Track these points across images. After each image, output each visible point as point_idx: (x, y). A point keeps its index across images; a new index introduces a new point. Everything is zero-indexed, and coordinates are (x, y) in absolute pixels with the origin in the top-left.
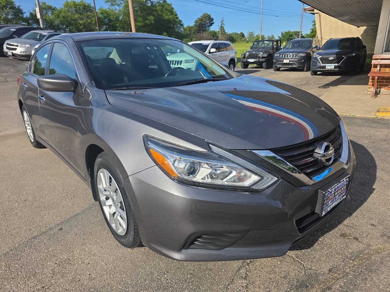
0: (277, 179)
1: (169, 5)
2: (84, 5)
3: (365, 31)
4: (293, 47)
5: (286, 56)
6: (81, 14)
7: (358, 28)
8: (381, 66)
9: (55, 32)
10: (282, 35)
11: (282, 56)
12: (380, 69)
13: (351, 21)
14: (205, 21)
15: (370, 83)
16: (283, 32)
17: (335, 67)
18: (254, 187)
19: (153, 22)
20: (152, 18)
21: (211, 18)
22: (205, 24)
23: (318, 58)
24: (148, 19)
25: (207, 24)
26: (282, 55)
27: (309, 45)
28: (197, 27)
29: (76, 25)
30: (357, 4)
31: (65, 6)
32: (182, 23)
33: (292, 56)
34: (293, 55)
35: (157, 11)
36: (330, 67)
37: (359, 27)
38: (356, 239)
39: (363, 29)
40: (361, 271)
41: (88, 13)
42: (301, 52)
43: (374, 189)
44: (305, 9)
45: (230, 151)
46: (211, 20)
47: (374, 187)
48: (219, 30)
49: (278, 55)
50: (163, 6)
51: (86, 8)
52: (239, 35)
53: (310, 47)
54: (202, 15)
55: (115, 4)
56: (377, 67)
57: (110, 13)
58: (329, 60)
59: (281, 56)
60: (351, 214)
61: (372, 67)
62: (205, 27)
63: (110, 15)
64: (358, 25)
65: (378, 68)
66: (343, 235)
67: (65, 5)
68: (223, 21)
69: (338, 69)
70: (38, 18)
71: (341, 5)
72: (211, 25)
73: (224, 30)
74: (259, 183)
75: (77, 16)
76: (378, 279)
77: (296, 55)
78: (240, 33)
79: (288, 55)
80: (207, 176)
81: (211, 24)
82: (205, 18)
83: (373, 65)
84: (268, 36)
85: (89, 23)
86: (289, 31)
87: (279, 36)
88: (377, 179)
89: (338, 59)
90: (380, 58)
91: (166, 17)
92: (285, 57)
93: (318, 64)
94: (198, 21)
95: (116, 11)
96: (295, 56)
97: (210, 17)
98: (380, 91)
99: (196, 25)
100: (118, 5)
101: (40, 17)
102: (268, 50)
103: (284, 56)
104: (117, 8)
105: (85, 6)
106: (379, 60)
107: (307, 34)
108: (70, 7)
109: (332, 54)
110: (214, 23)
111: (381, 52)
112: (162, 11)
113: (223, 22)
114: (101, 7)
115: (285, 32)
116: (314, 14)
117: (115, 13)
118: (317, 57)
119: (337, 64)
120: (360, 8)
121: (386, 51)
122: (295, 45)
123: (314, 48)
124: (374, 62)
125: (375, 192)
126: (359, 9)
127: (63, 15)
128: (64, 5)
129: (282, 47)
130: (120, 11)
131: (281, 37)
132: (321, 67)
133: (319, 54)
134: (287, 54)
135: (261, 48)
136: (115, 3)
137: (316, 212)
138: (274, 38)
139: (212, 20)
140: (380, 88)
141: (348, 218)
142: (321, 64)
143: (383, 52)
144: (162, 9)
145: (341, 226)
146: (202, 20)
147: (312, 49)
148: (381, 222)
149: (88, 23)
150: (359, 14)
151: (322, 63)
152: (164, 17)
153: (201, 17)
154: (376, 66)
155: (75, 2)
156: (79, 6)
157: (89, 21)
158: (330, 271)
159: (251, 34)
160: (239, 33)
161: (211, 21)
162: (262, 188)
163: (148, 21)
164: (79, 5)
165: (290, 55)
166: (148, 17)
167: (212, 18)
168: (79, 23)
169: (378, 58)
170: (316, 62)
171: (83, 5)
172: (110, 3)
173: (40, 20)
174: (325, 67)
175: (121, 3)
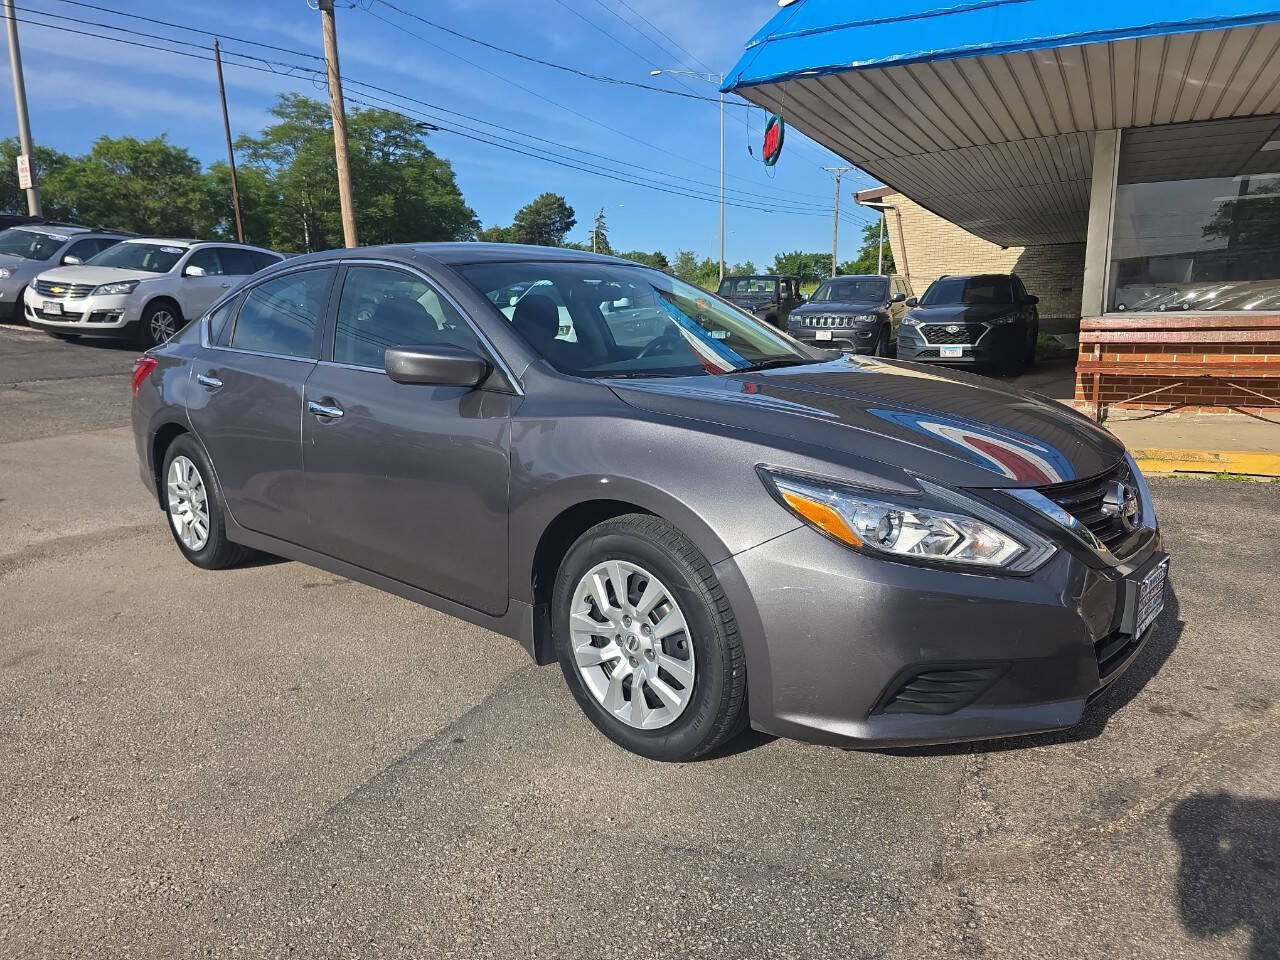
0: (1055, 549)
1: (440, 164)
2: (167, 154)
3: (1021, 260)
4: (835, 297)
5: (822, 321)
6: (151, 178)
7: (1005, 251)
8: (1104, 347)
9: (93, 232)
10: (779, 263)
11: (811, 322)
12: (1101, 356)
13: (988, 233)
14: (549, 217)
15: (1079, 392)
16: (782, 256)
17: (965, 353)
18: (1012, 567)
19: (390, 212)
20: (389, 199)
21: (566, 209)
22: (549, 225)
23: (918, 328)
24: (374, 204)
25: (553, 224)
26: (811, 319)
27: (881, 294)
28: (523, 232)
29: (133, 211)
30: (1013, 190)
31: (98, 153)
32: (476, 219)
33: (837, 321)
34: (842, 319)
35: (403, 180)
36: (953, 351)
37: (1005, 248)
38: (1185, 714)
39: (1016, 252)
40: (1223, 767)
41: (180, 178)
42: (862, 312)
43: (1183, 624)
44: (857, 196)
45: (961, 490)
46: (566, 213)
47: (1180, 618)
48: (590, 244)
49: (799, 318)
50: (422, 167)
51: (170, 163)
52: (650, 261)
53: (884, 298)
54: (537, 197)
55: (268, 156)
56: (1093, 352)
57: (250, 180)
58: (948, 333)
59: (808, 320)
60: (1155, 673)
61: (1080, 349)
62: (548, 233)
63: (249, 187)
64: (1004, 241)
65: (1097, 353)
66: (1157, 710)
67: (100, 148)
68: (601, 217)
69: (972, 359)
70: (22, 187)
71: (974, 190)
72: (568, 229)
73: (607, 244)
74: (1023, 559)
75: (138, 185)
76: (1262, 776)
77: (850, 318)
78: (652, 254)
79: (826, 319)
80: (918, 545)
81: (568, 226)
82: (546, 206)
83: (1081, 345)
84: (737, 266)
85: (179, 209)
86: (799, 252)
87: (771, 267)
88: (1181, 604)
89: (970, 333)
90: (1099, 326)
91: (433, 201)
92: (818, 323)
93: (919, 344)
94: (526, 214)
95: (267, 176)
96: (846, 321)
97: (562, 206)
98: (1106, 411)
99: (521, 226)
100: (277, 159)
101: (30, 185)
102: (765, 304)
103: (814, 321)
104: (274, 166)
105: (169, 154)
106: (1097, 333)
107: (847, 263)
108: (118, 155)
109: (953, 317)
110: (574, 222)
111: (1099, 313)
112: (418, 180)
113: (603, 220)
114: (220, 160)
115: (787, 254)
116: (881, 209)
117: (266, 180)
118: (913, 326)
119: (969, 345)
120: (1021, 200)
121: (1110, 309)
122: (841, 292)
123: (896, 301)
124: (1083, 337)
125: (1187, 627)
126: (1016, 202)
127: (90, 181)
128: (94, 149)
129: (807, 297)
130: (281, 177)
131: (775, 268)
132: (927, 353)
133: (919, 317)
134: (825, 315)
135: (745, 298)
136: (264, 151)
137: (1122, 630)
138: (753, 273)
139: (571, 213)
140: (1106, 404)
141: (1153, 680)
142: (928, 345)
143: (1102, 312)
144: (420, 175)
145: (1142, 695)
146: (538, 213)
147: (890, 305)
148: (1226, 681)
149: (177, 207)
150: (1013, 214)
151: (929, 342)
152: (427, 199)
153: (536, 202)
154: (1089, 347)
155: (132, 142)
156: (148, 155)
157: (180, 202)
158: (1158, 772)
159: (687, 259)
160: (650, 253)
161: (565, 217)
162: (1029, 568)
163: (373, 210)
164: (148, 152)
165: (834, 319)
166: (375, 199)
167: (571, 208)
168: (146, 208)
169: (1093, 326)
170: (912, 339)
171: (161, 151)
172: (250, 151)
173: (30, 195)
174: (937, 352)
175: (287, 153)
